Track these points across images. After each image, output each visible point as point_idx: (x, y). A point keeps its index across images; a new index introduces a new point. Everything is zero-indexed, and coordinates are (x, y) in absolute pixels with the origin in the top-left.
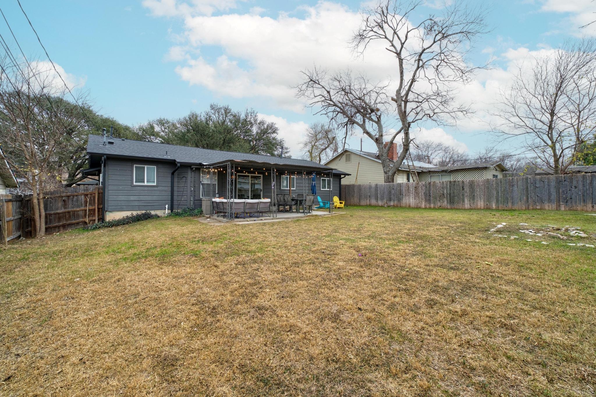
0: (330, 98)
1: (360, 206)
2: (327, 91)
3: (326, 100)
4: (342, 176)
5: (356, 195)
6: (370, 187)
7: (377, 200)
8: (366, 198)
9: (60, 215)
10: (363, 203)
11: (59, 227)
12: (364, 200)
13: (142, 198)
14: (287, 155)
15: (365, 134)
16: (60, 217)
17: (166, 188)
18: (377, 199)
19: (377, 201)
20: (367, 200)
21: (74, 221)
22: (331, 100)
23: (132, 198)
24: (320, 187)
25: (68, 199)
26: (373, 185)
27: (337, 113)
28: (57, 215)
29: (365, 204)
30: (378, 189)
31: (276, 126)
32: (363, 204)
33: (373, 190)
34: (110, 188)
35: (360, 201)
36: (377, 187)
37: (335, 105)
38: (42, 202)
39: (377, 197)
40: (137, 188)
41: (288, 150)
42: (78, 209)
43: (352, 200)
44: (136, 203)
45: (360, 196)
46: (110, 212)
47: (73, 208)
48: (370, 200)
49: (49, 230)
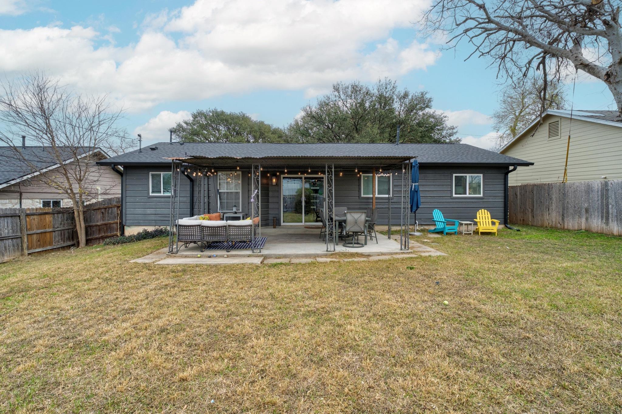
0: (488, 18)
1: (563, 230)
2: (478, 5)
3: (480, 24)
4: (511, 168)
5: (554, 206)
6: (589, 189)
7: (607, 219)
8: (578, 212)
9: (101, 227)
10: (571, 223)
11: (99, 239)
12: (573, 218)
13: (159, 211)
14: (453, 138)
15: (579, 70)
16: (100, 228)
17: (185, 199)
18: (606, 217)
19: (607, 223)
20: (580, 217)
21: (109, 234)
22: (490, 21)
23: (149, 211)
24: (451, 191)
25: (105, 211)
26: (597, 184)
27: (511, 43)
28: (98, 227)
29: (576, 228)
30: (611, 194)
31: (428, 96)
32: (570, 227)
33: (596, 197)
34: (128, 199)
35: (563, 219)
36: (607, 190)
37: (500, 28)
38: (81, 214)
39: (608, 212)
40: (153, 199)
41: (455, 131)
42: (112, 222)
43: (546, 217)
44: (153, 217)
45: (564, 209)
46: (128, 226)
47: (109, 220)
48: (587, 219)
49: (88, 242)
